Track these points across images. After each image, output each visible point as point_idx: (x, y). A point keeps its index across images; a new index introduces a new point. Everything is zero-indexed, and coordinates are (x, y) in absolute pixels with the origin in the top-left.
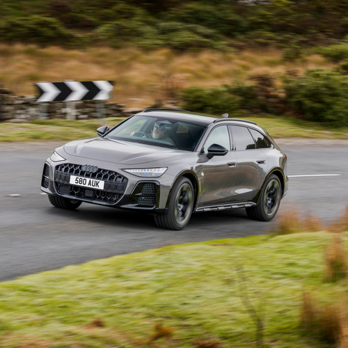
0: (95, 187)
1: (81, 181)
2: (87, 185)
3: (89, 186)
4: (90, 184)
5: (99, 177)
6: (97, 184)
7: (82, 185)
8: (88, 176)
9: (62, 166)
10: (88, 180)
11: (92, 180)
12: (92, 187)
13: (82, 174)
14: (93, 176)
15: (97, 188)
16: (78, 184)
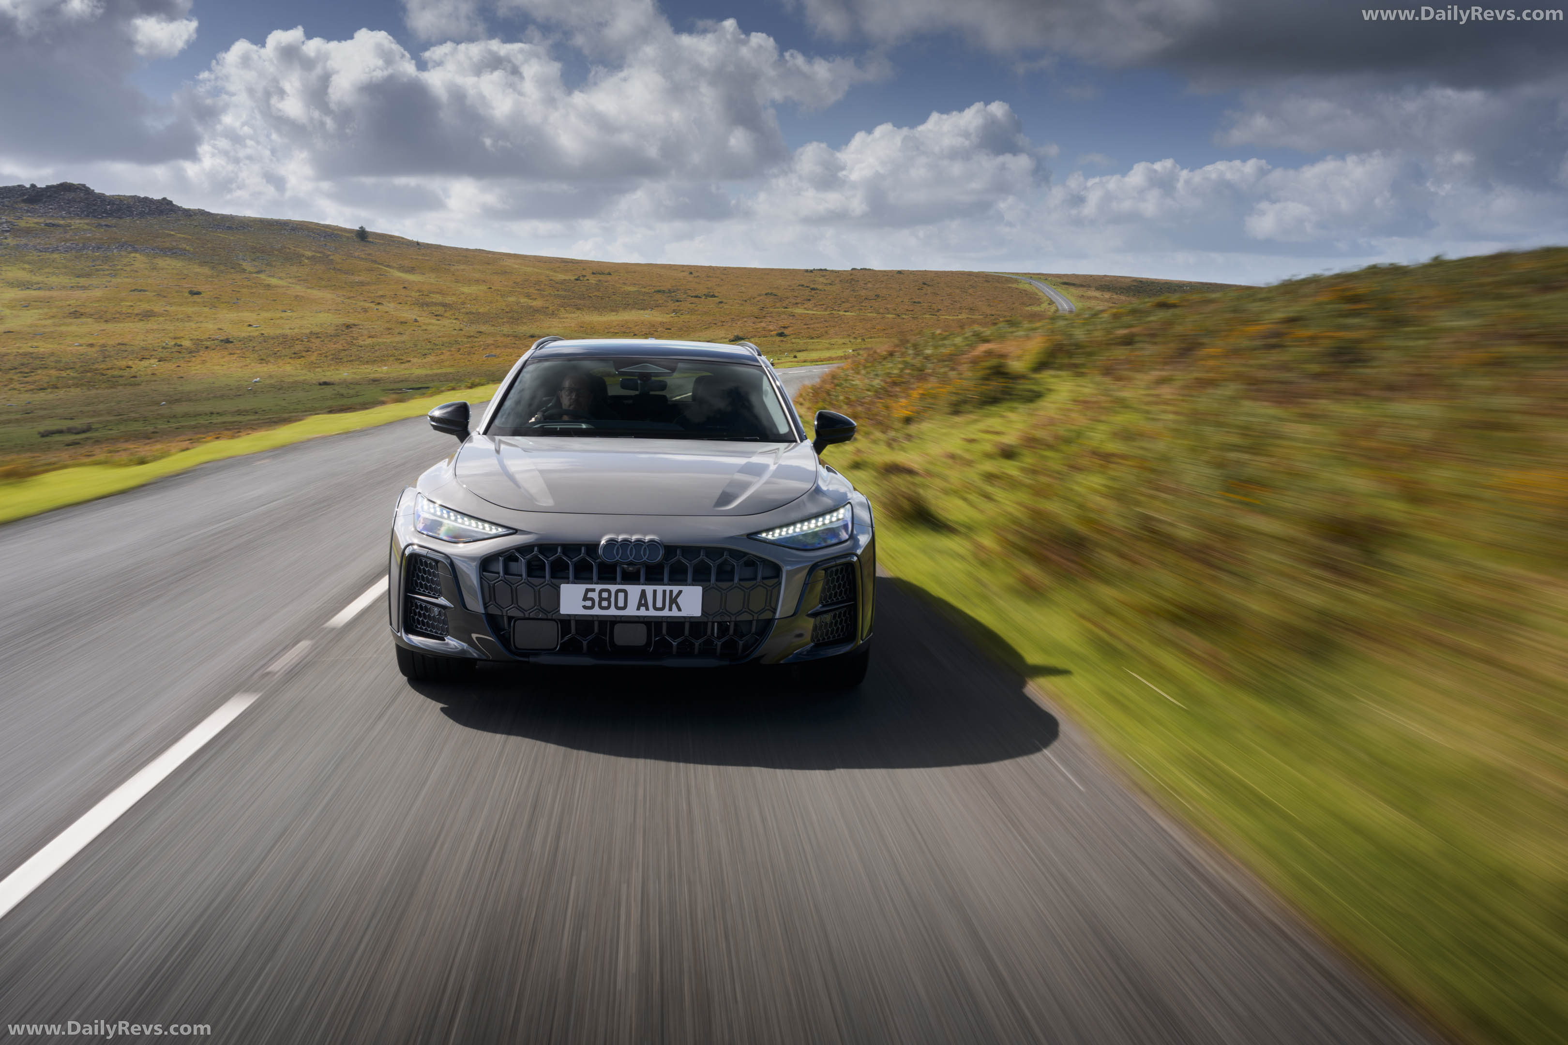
0: (666, 613)
1: (605, 600)
2: (631, 611)
3: (643, 612)
4: (643, 602)
5: (678, 576)
6: (674, 601)
7: (613, 612)
8: (631, 578)
9: (508, 556)
10: (634, 591)
11: (649, 589)
12: (652, 613)
13: (607, 573)
14: (653, 575)
15: (675, 613)
16: (597, 611)
